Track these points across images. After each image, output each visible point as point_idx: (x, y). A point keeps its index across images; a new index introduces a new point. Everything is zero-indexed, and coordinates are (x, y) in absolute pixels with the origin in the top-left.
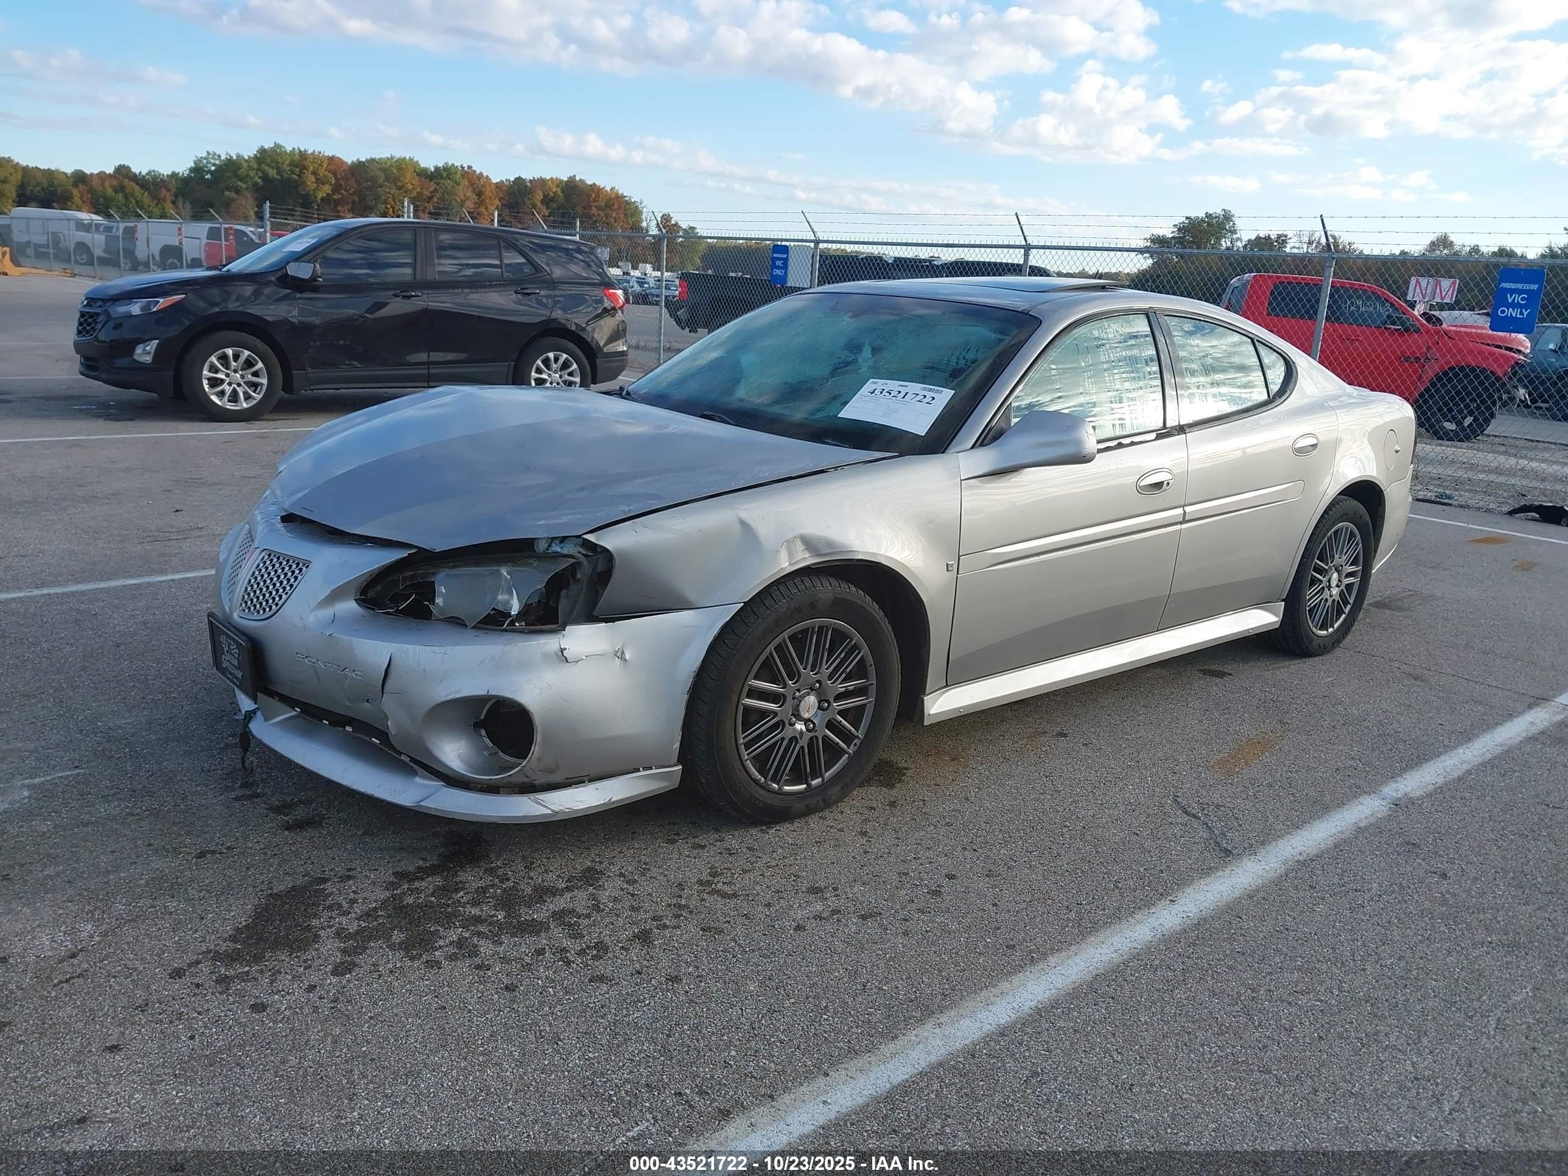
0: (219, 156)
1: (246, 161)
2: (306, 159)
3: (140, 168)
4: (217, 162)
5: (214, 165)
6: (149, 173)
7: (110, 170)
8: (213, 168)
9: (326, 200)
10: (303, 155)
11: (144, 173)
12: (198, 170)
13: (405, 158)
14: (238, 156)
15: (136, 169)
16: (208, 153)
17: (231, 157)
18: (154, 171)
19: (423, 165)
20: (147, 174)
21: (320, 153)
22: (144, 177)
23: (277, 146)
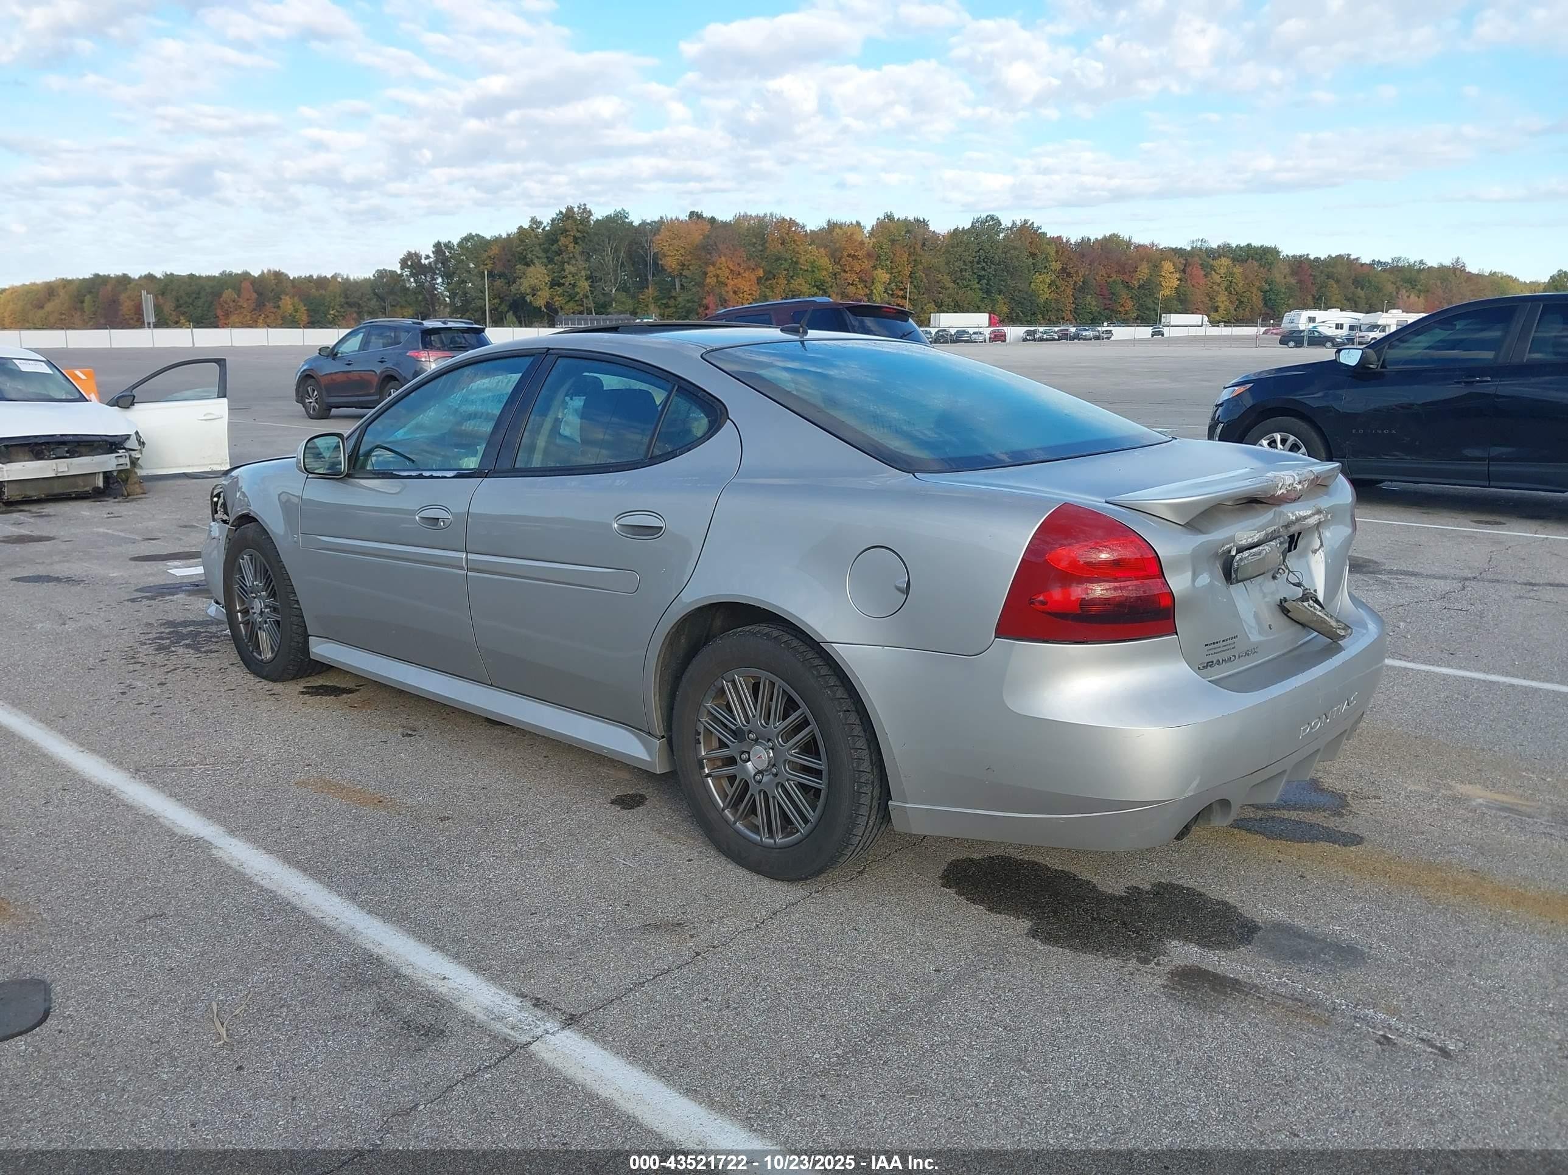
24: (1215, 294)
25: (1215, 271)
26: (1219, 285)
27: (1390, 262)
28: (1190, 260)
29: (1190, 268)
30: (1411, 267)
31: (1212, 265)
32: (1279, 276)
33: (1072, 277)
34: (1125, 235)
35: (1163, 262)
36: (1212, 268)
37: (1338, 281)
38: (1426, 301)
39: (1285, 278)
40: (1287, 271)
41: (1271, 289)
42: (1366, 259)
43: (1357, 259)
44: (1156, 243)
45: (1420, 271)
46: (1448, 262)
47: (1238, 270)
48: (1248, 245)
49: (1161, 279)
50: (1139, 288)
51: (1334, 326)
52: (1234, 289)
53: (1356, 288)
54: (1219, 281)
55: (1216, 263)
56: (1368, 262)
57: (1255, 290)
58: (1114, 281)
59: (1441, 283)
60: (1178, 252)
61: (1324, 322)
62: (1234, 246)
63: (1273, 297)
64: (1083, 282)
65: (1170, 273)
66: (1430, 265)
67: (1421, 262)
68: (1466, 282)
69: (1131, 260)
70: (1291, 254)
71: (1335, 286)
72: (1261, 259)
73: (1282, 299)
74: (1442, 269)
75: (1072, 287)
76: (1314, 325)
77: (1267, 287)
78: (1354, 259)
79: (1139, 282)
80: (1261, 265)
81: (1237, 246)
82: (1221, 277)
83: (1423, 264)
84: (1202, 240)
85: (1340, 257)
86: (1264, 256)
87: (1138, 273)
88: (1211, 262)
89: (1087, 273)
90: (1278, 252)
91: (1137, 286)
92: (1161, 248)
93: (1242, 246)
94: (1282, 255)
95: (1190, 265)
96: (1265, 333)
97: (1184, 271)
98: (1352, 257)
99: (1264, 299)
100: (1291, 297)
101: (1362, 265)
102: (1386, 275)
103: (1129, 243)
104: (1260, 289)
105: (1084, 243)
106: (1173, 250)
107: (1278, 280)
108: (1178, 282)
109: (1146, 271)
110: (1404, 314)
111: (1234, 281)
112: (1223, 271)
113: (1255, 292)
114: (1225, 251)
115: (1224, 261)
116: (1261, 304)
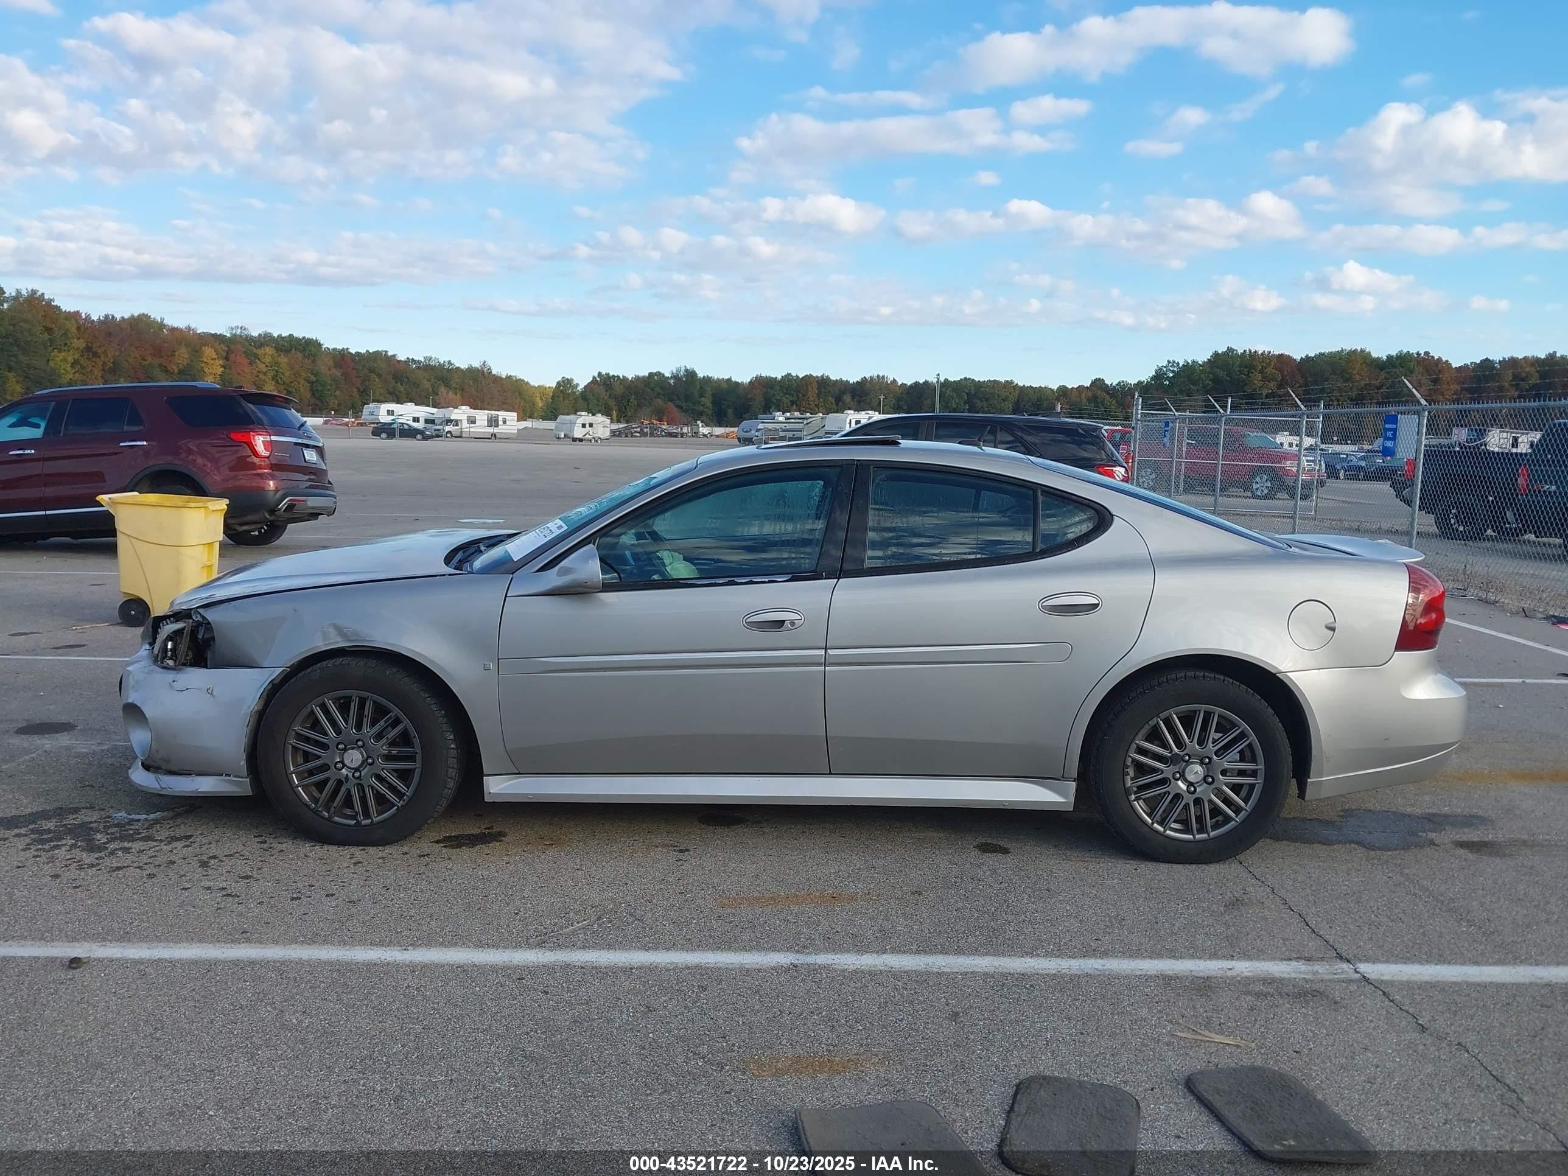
0: (1178, 364)
1: (1200, 366)
2: (1254, 359)
3: (1111, 380)
4: (1175, 369)
5: (1173, 372)
6: (1119, 384)
7: (1087, 384)
8: (1171, 375)
9: (1272, 395)
10: (1253, 355)
11: (1114, 384)
12: (1159, 375)
13: (1356, 350)
14: (1194, 362)
15: (1108, 382)
16: (1169, 362)
17: (1188, 363)
18: (1123, 382)
19: (1374, 355)
20: (1117, 385)
21: (1270, 352)
22: (1114, 387)
23: (1230, 350)
24: (262, 382)
25: (259, 359)
26: (265, 374)
27: (423, 361)
28: (232, 347)
29: (233, 355)
30: (441, 366)
31: (255, 354)
32: (324, 368)
33: (99, 357)
34: (156, 315)
35: (203, 348)
36: (256, 356)
37: (379, 376)
38: (463, 398)
39: (329, 370)
40: (331, 363)
41: (317, 381)
42: (402, 357)
43: (394, 356)
44: (193, 326)
45: (449, 370)
46: (476, 364)
47: (283, 360)
48: (290, 335)
49: (203, 365)
50: (179, 374)
51: (411, 419)
52: (281, 378)
53: (396, 382)
54: (265, 370)
55: (260, 352)
56: (403, 359)
57: (302, 382)
58: (150, 364)
59: (473, 383)
60: (218, 338)
61: (401, 415)
62: (276, 335)
63: (320, 388)
64: (113, 363)
65: (212, 359)
66: (457, 365)
67: (449, 362)
68: (494, 383)
69: (167, 342)
70: (331, 347)
71: (377, 380)
72: (304, 350)
73: (328, 390)
74: (471, 370)
75: (101, 368)
76: (393, 417)
77: (313, 378)
78: (392, 356)
79: (178, 367)
80: (305, 357)
81: (278, 336)
82: (266, 366)
83: (452, 364)
84: (241, 328)
85: (377, 353)
86: (308, 348)
87: (177, 357)
88: (255, 351)
89: (117, 354)
90: (320, 345)
91: (176, 371)
92: (198, 332)
93: (283, 336)
94: (324, 347)
95: (233, 352)
96: (326, 423)
97: (227, 358)
98: (390, 354)
99: (311, 390)
100: (338, 388)
101: (399, 361)
102: (420, 372)
103: (161, 325)
104: (307, 380)
105: (108, 322)
106: (215, 336)
107: (323, 372)
108: (222, 369)
109: (186, 356)
110: (472, 410)
111: (281, 370)
112: (268, 360)
113: (302, 383)
114: (266, 340)
115: (269, 350)
116: (309, 395)
